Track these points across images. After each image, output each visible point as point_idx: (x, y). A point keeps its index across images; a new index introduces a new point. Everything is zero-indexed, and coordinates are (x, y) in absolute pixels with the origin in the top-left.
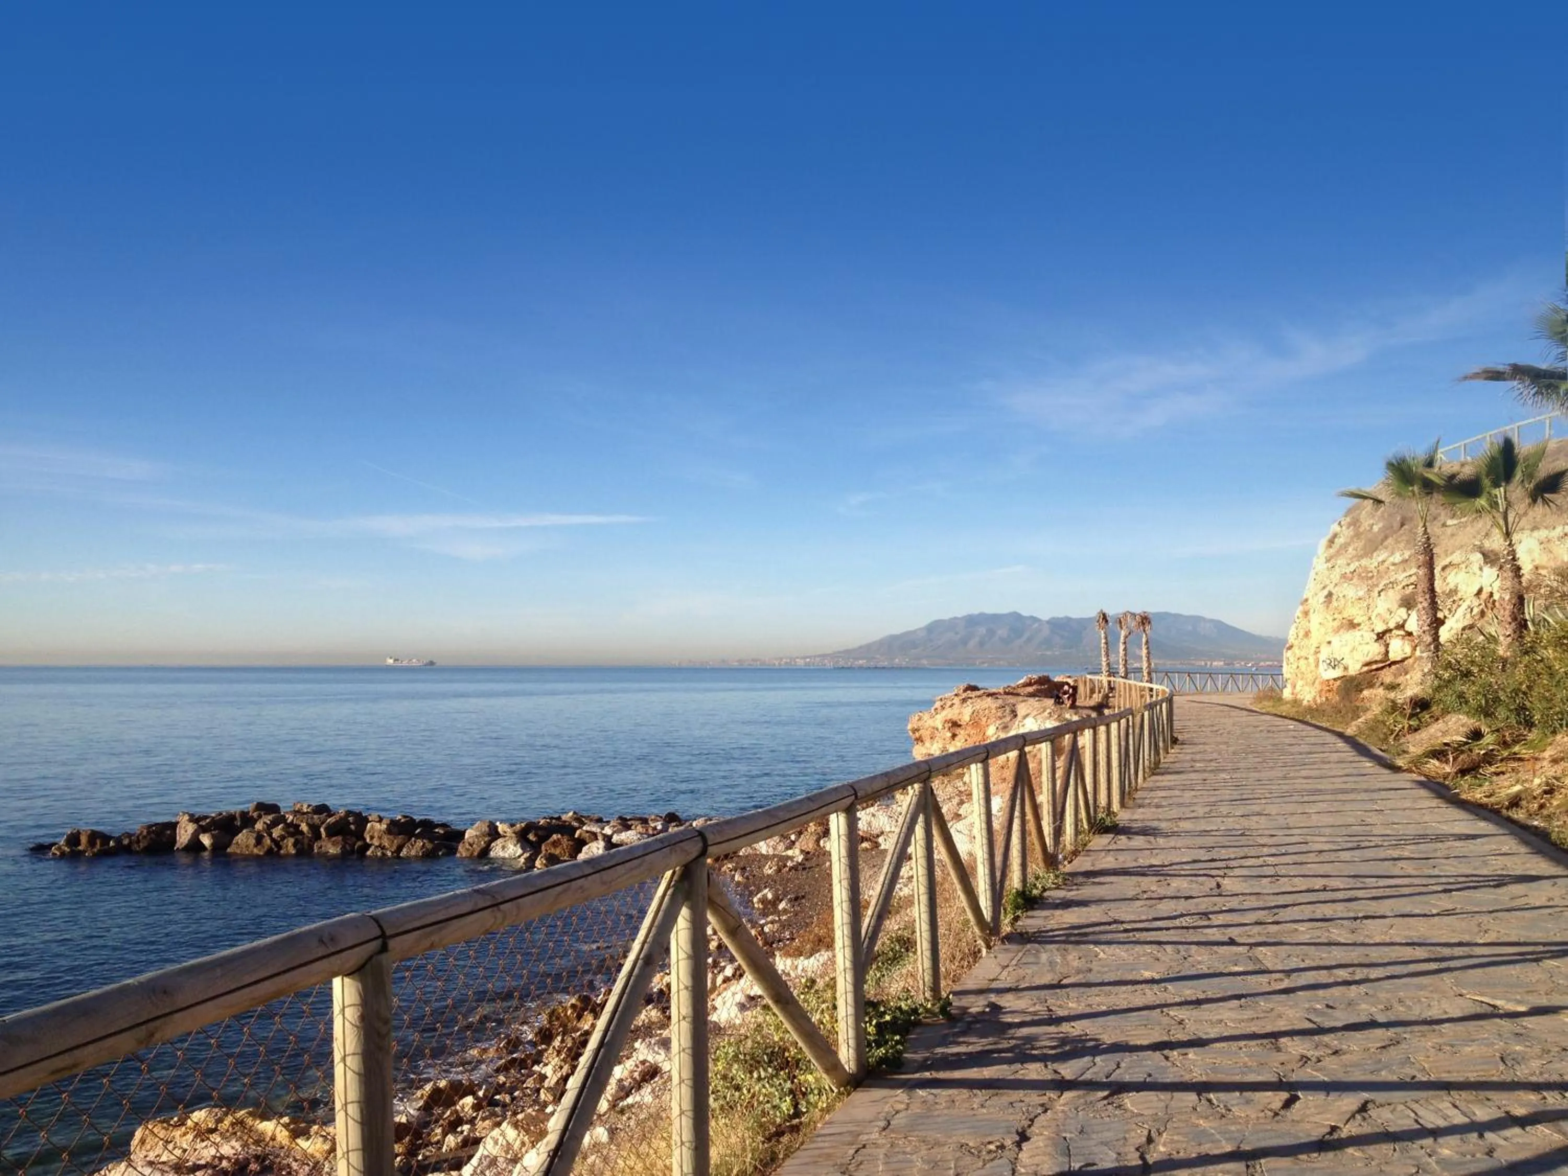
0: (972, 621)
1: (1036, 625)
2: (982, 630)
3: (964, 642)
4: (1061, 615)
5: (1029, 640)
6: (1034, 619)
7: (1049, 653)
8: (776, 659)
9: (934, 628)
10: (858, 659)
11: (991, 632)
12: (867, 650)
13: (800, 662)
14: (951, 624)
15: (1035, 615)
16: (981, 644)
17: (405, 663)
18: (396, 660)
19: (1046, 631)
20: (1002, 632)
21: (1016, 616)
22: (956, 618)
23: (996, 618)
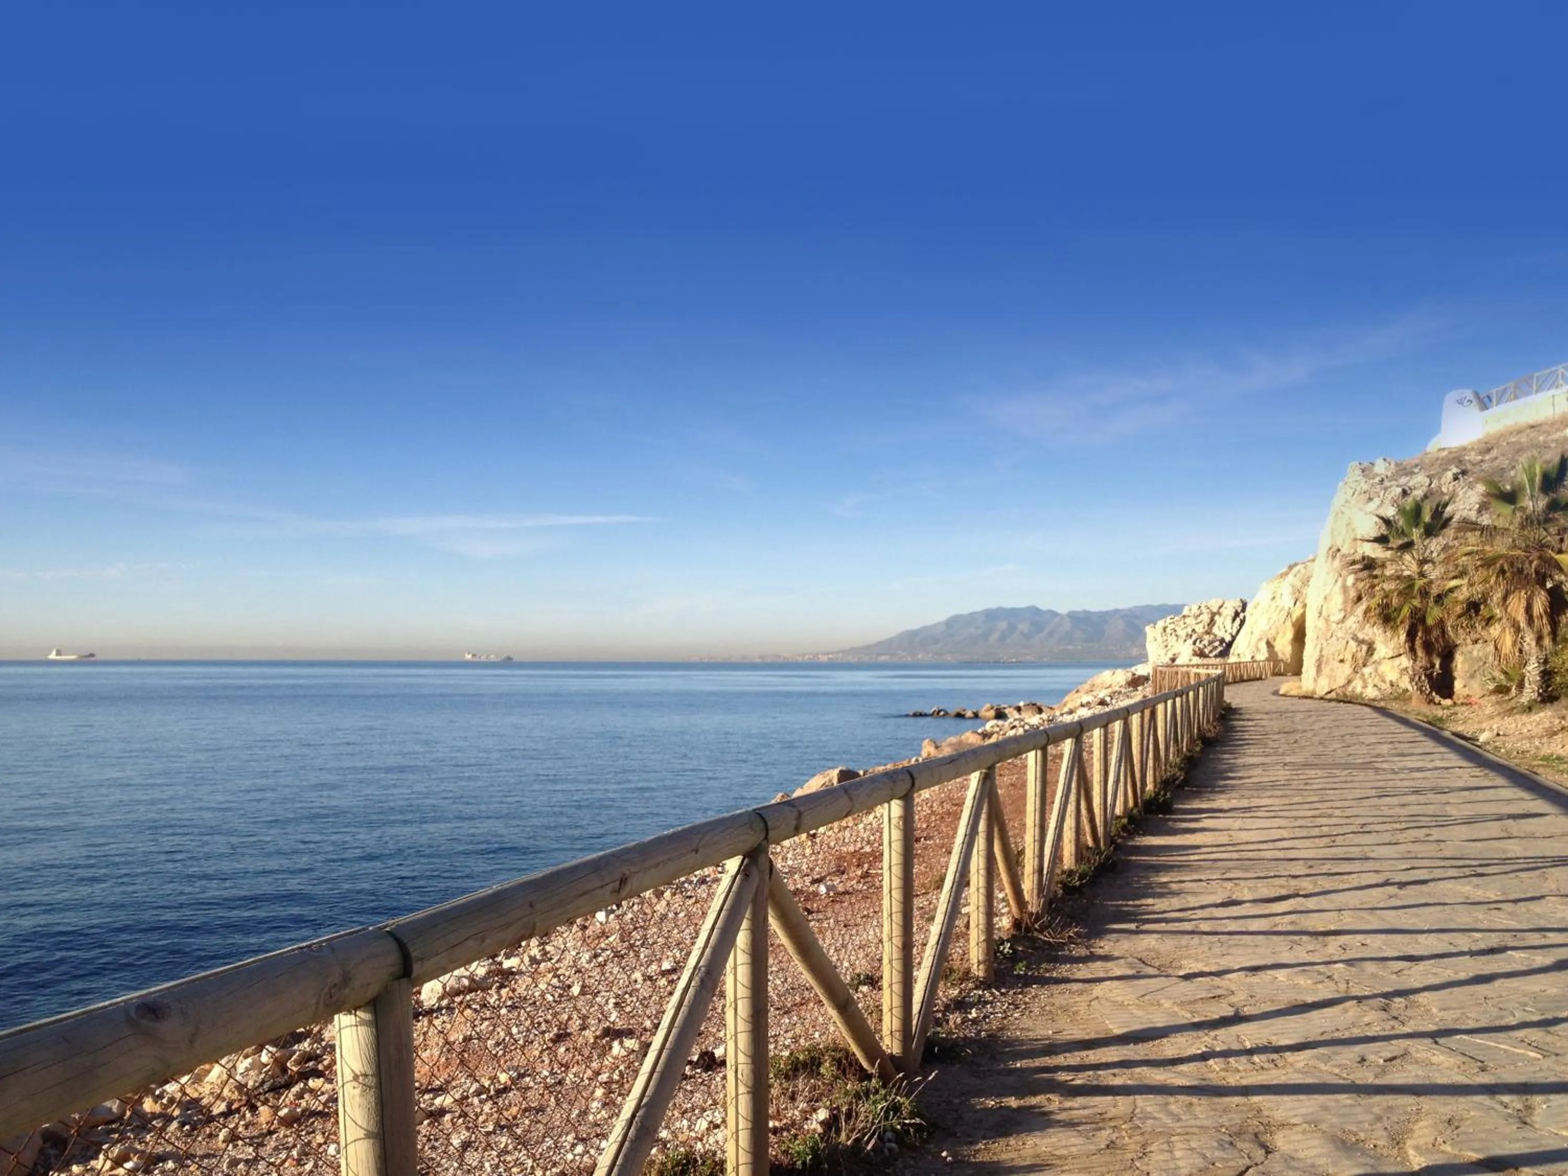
0: (991, 615)
1: (1057, 620)
2: (1003, 625)
3: (986, 636)
4: (1080, 609)
5: (1051, 634)
6: (1054, 614)
7: (1070, 647)
8: (799, 655)
9: (952, 623)
10: (879, 655)
11: (1012, 628)
12: (887, 645)
13: (823, 659)
14: (972, 618)
15: (1054, 609)
16: (1002, 639)
17: (483, 658)
18: (473, 655)
19: (1067, 625)
20: (1023, 627)
21: (1034, 610)
22: (975, 613)
23: (1012, 613)
